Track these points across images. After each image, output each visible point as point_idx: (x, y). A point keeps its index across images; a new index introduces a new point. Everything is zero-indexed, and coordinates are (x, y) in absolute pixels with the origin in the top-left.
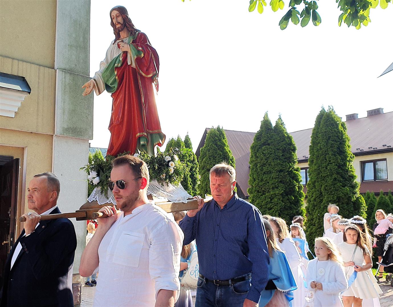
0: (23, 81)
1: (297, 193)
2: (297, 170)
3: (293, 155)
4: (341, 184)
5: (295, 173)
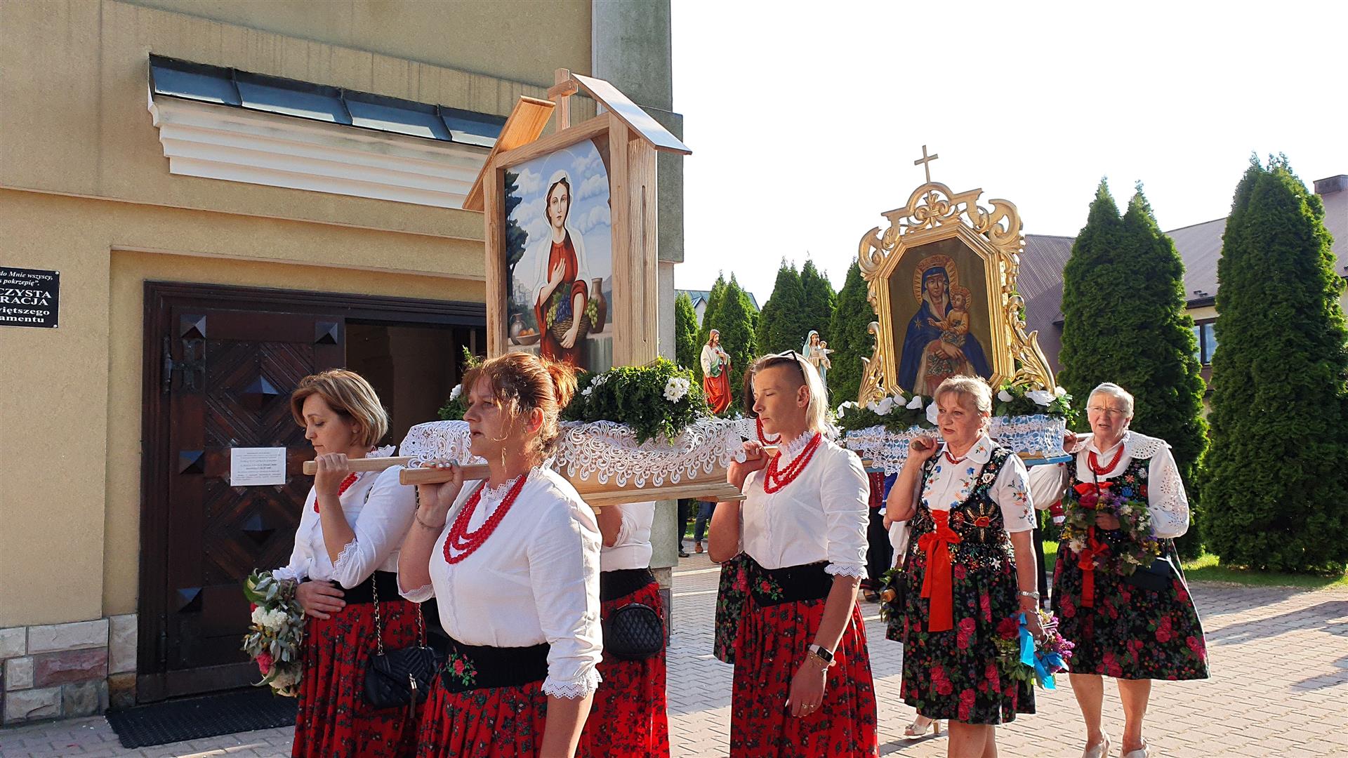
1: (1185, 379)
2: (1185, 323)
3: (1175, 286)
4: (1307, 354)
5: (1181, 330)
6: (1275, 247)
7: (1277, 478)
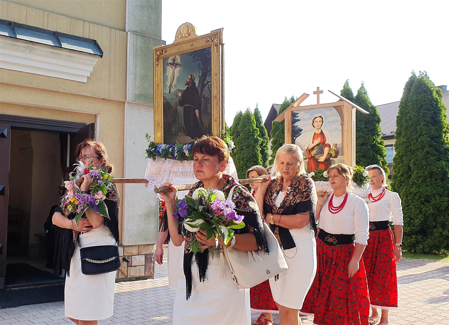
0: (94, 44)
3: (377, 127)
4: (435, 158)
5: (379, 146)
6: (422, 111)
7: (421, 212)
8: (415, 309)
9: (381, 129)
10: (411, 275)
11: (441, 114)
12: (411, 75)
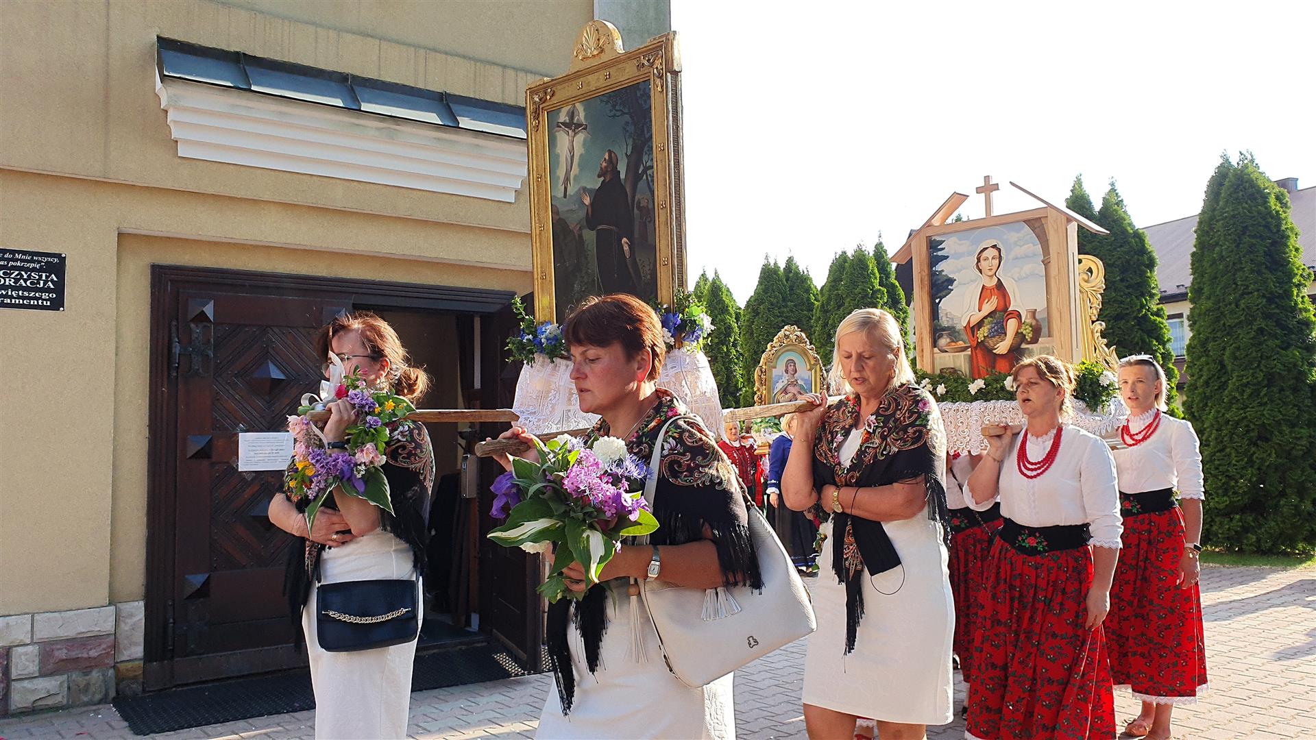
2: (1159, 315)
3: (1149, 278)
4: (1278, 342)
5: (1155, 321)
6: (1246, 239)
7: (1251, 462)
8: (1246, 673)
9: (1158, 283)
10: (1234, 601)
11: (1288, 247)
12: (1219, 161)
